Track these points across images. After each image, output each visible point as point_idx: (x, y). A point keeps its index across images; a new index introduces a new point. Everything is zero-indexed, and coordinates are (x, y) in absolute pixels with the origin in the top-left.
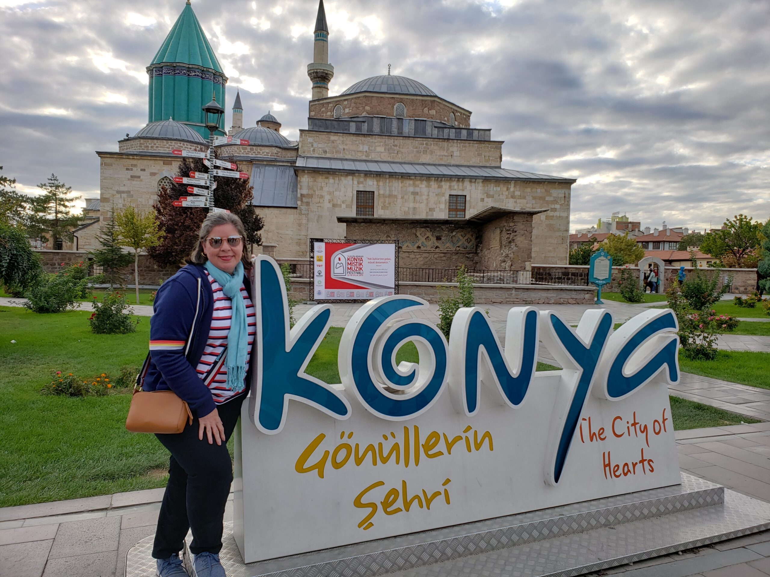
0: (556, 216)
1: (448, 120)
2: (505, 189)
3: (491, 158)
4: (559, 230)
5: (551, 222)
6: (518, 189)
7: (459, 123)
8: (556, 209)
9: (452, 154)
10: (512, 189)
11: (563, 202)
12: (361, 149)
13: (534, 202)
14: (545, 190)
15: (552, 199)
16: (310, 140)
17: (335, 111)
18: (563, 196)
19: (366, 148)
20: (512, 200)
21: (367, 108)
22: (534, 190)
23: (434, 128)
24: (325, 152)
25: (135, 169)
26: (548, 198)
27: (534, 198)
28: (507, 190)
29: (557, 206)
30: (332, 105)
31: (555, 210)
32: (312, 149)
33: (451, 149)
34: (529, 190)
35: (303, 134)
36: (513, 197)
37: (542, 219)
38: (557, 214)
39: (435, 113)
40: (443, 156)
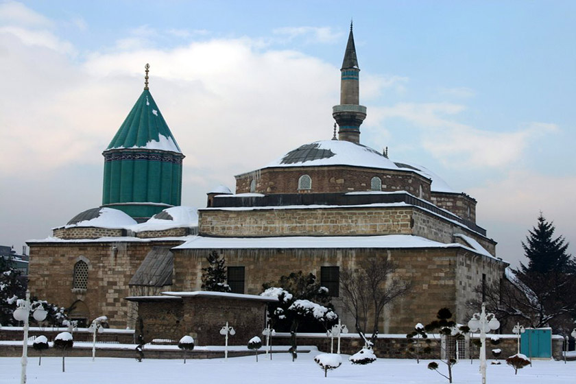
0: (441, 285)
1: (368, 185)
3: (401, 224)
5: (435, 291)
6: (396, 258)
8: (440, 277)
9: (356, 222)
10: (388, 259)
11: (448, 270)
13: (414, 271)
14: (427, 259)
15: (435, 267)
16: (209, 219)
18: (448, 263)
19: (264, 222)
20: (389, 270)
22: (414, 259)
25: (56, 255)
26: (430, 267)
27: (414, 267)
28: (384, 259)
29: (442, 275)
31: (439, 278)
32: (211, 227)
33: (355, 217)
34: (408, 259)
36: (390, 266)
37: (424, 288)
38: (442, 282)
39: (343, 182)
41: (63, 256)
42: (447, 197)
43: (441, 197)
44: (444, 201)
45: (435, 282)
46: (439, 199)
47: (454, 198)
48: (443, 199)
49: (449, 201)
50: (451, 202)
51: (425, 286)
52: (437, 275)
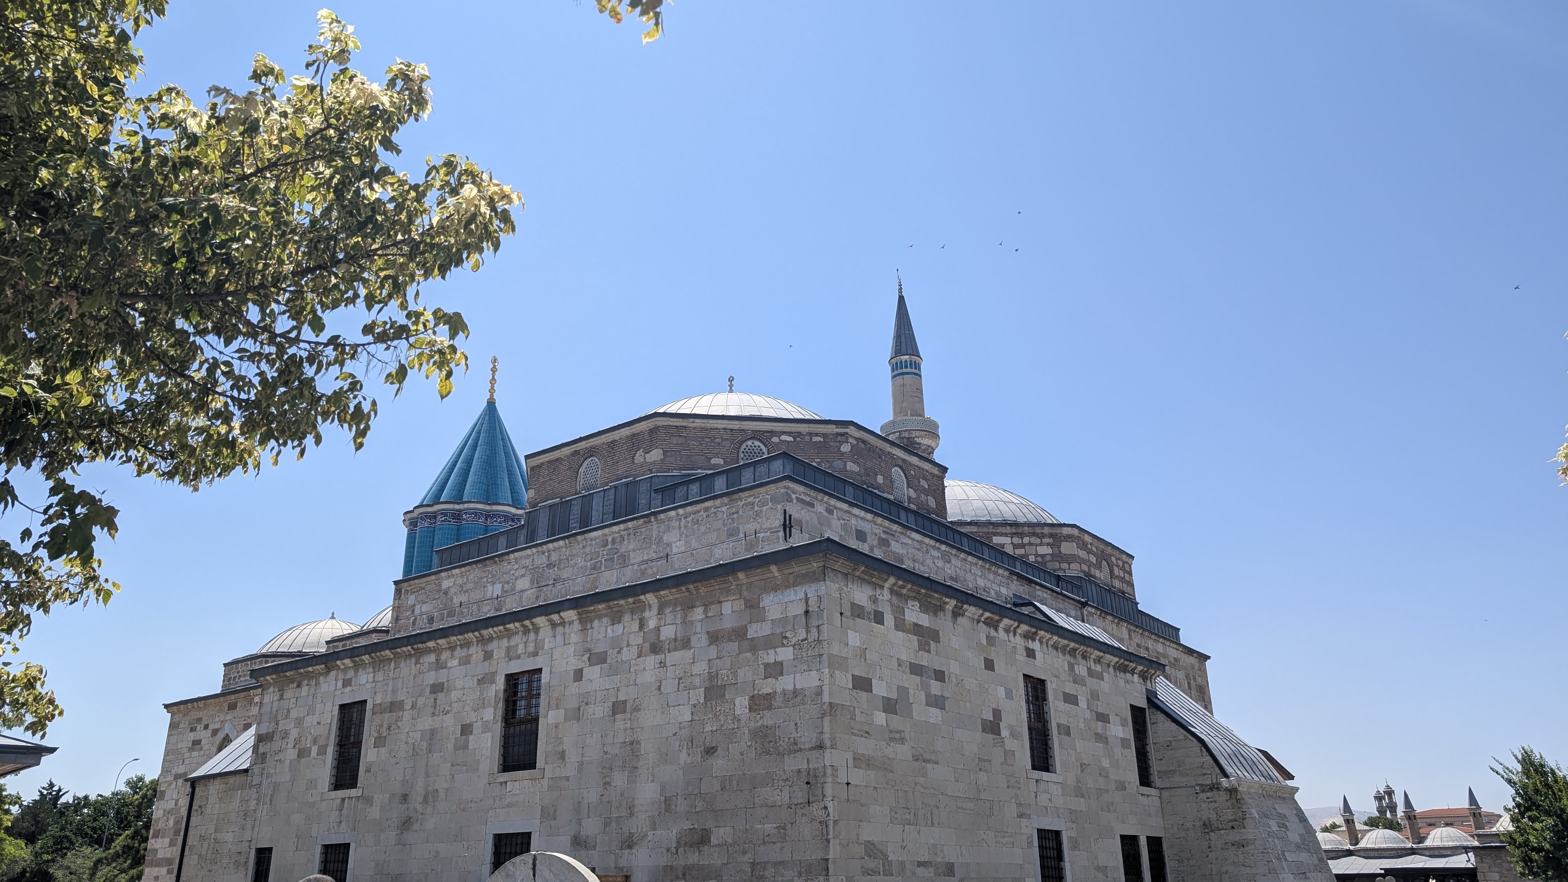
0: (784, 693)
2: (635, 626)
4: (795, 748)
5: (768, 719)
6: (669, 617)
8: (781, 663)
10: (652, 624)
11: (803, 635)
12: (489, 595)
13: (713, 652)
14: (746, 601)
15: (768, 629)
18: (800, 609)
20: (651, 661)
22: (713, 610)
23: (653, 495)
25: (198, 727)
26: (755, 631)
27: (714, 638)
28: (642, 625)
29: (785, 654)
31: (775, 670)
32: (412, 619)
36: (656, 648)
38: (786, 683)
39: (661, 458)
40: (646, 562)
42: (1034, 534)
43: (1021, 535)
44: (1030, 544)
45: (766, 687)
46: (1017, 540)
47: (1051, 535)
48: (1026, 540)
49: (1041, 544)
50: (1048, 544)
51: (741, 704)
52: (770, 657)
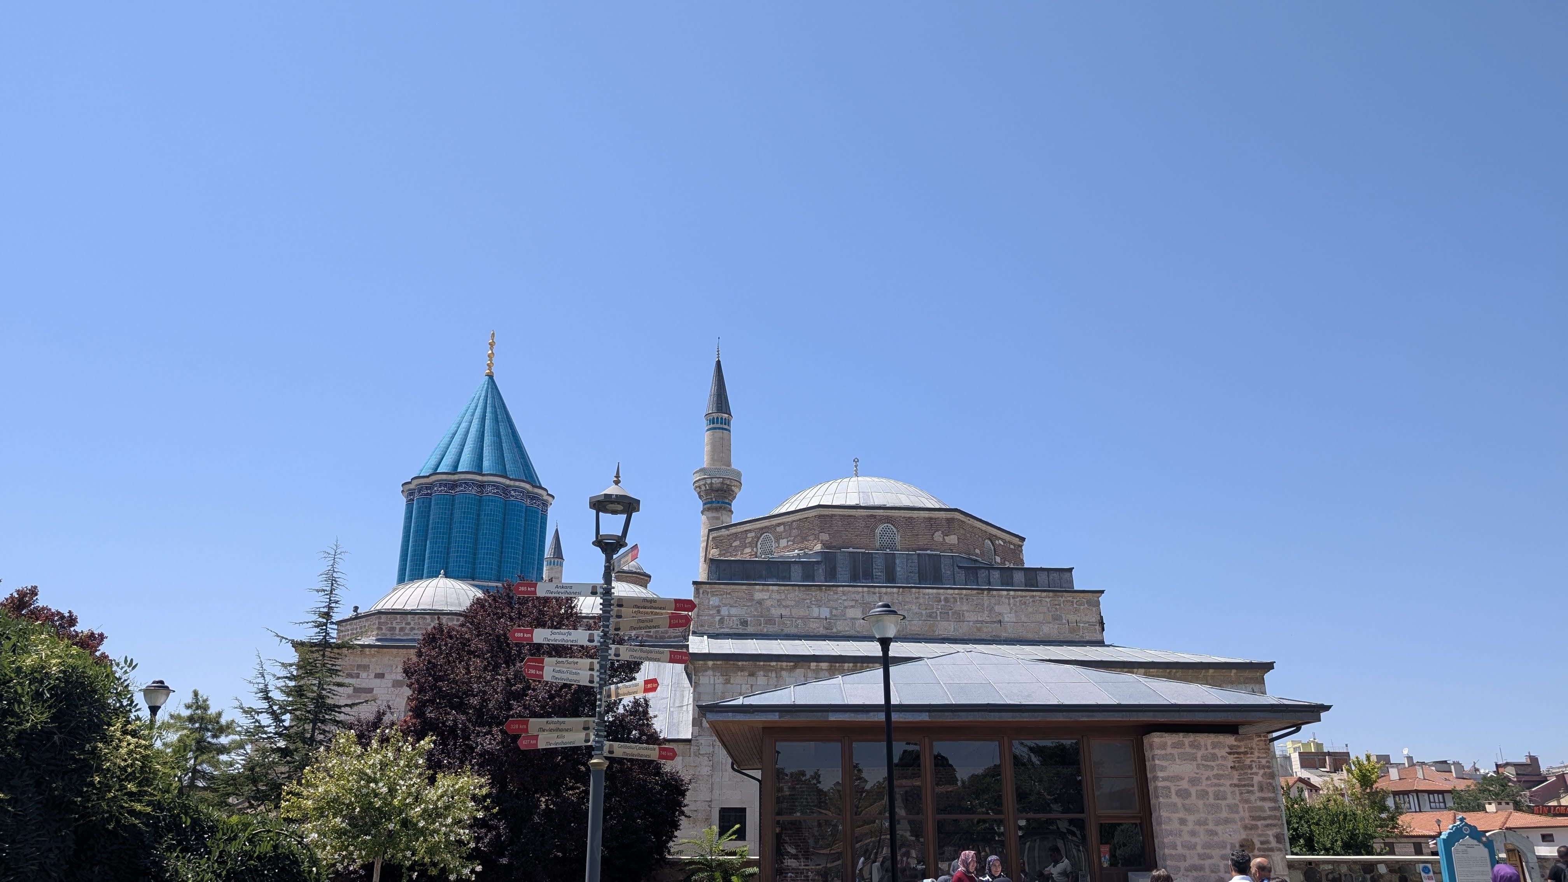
1: (982, 553)
3: (1082, 625)
7: (1004, 559)
9: (1000, 618)
12: (815, 615)
16: (714, 601)
17: (759, 546)
19: (825, 612)
21: (825, 537)
23: (956, 569)
24: (744, 623)
25: (364, 675)
30: (753, 534)
32: (718, 618)
33: (997, 608)
35: (701, 591)
39: (956, 542)
40: (982, 622)
41: (380, 676)
